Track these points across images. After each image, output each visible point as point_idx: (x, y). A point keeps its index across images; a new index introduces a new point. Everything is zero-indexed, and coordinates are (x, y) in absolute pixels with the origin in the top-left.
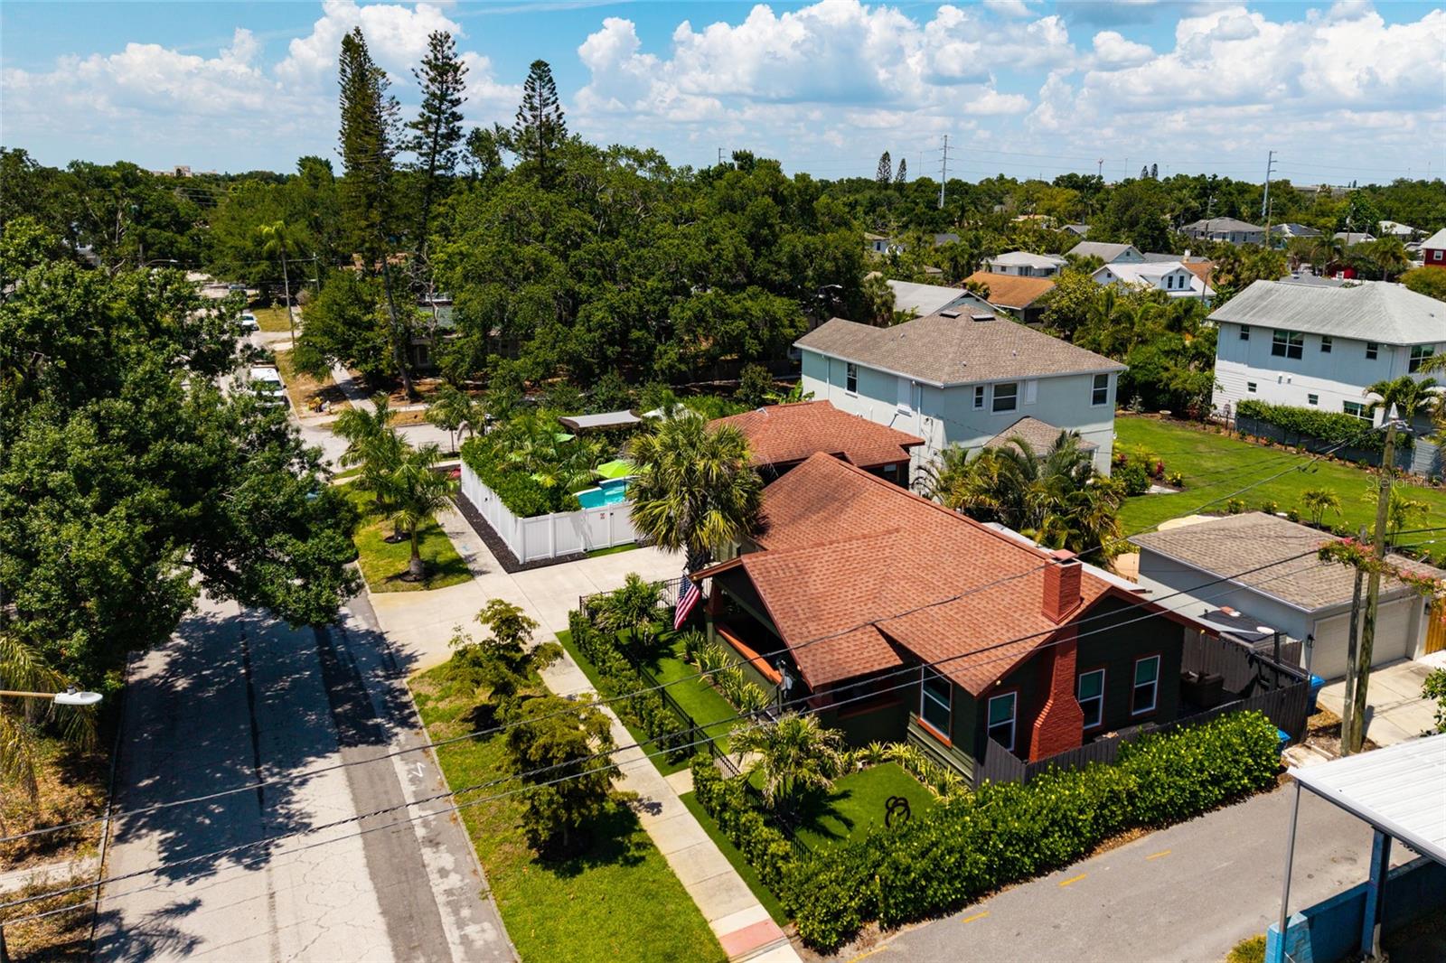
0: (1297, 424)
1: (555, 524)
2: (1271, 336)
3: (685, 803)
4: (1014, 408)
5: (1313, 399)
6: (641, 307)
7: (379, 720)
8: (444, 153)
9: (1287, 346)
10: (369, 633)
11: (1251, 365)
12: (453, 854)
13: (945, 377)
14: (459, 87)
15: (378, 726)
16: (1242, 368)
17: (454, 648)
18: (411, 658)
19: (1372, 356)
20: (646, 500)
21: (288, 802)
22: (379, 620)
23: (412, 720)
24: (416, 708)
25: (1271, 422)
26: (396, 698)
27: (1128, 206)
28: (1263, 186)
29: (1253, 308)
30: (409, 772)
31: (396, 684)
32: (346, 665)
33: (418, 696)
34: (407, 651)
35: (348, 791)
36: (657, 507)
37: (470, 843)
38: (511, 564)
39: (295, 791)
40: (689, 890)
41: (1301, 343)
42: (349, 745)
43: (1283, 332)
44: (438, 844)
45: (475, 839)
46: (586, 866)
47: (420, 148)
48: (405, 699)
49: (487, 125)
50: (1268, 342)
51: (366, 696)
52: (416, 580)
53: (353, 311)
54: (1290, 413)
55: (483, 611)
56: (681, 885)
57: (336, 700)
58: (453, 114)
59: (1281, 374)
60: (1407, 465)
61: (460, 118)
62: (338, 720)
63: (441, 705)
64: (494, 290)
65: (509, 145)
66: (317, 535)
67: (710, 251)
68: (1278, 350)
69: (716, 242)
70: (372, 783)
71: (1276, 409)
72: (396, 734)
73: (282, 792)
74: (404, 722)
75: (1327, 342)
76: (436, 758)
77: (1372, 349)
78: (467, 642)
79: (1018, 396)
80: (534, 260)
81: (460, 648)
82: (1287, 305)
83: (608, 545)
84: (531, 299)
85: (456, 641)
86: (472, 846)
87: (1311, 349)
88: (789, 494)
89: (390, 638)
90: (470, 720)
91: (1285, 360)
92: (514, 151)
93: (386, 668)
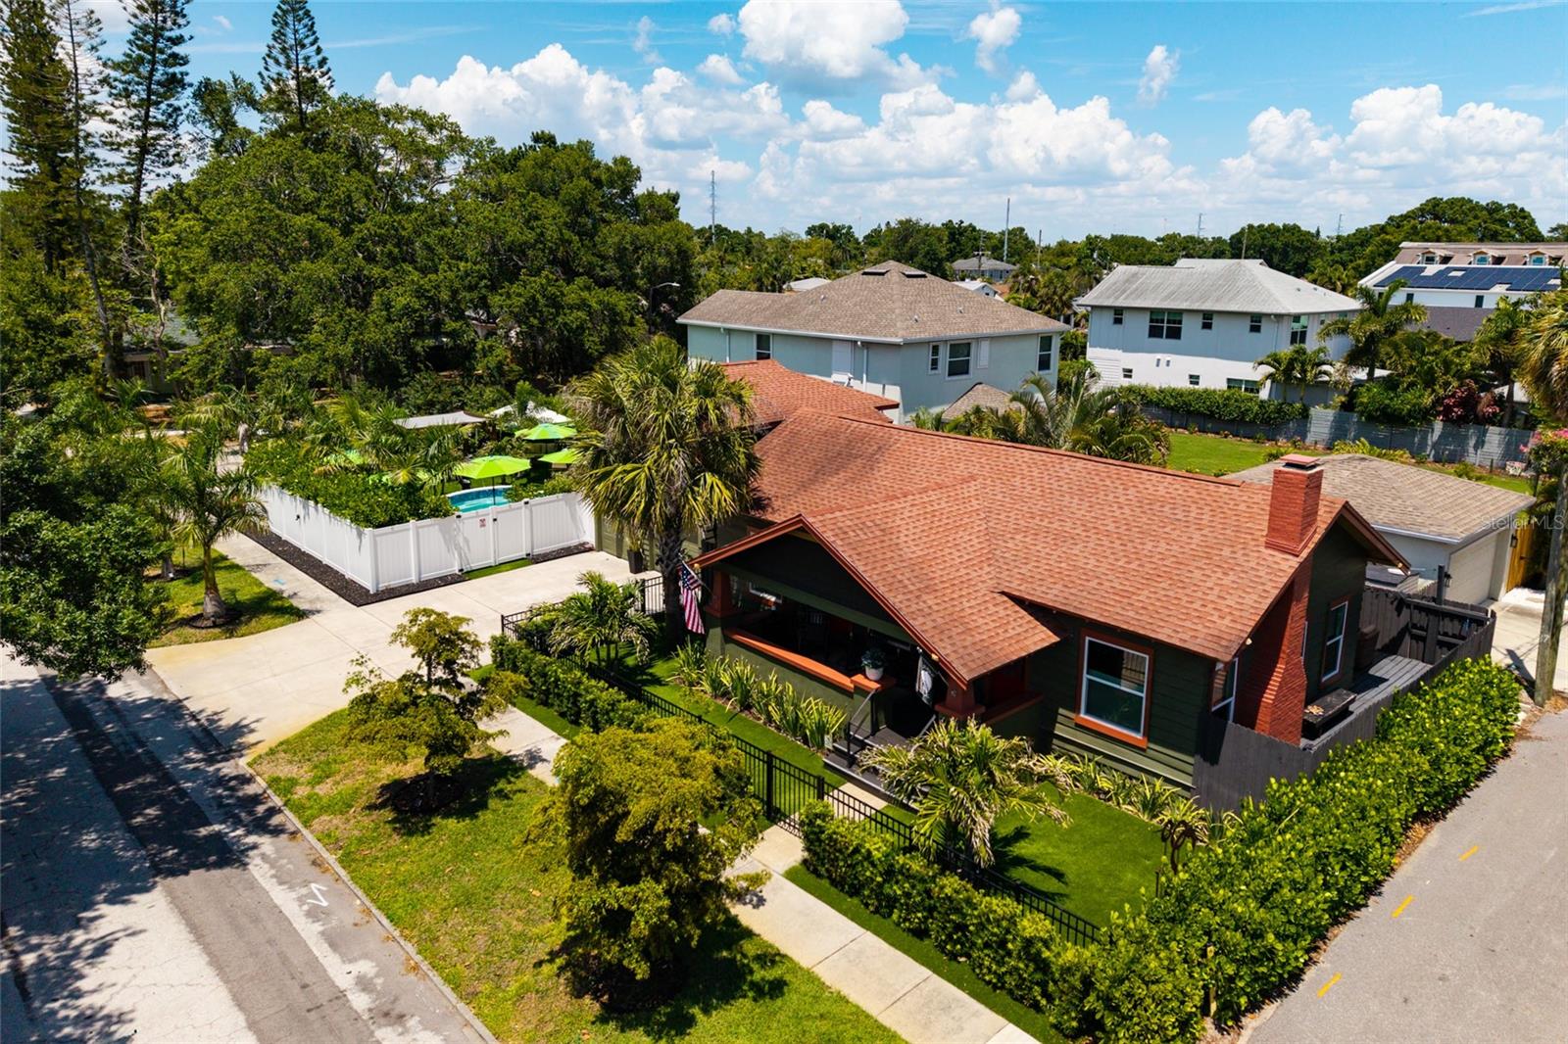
0: (1187, 404)
1: (418, 534)
2: (1147, 317)
3: (793, 881)
4: (967, 372)
5: (1194, 379)
6: (454, 293)
7: (217, 827)
8: (163, 106)
9: (1165, 326)
10: (152, 703)
11: (1125, 350)
12: (437, 1031)
13: (901, 333)
14: (181, 21)
15: (219, 835)
16: (1118, 353)
17: (355, 692)
18: (238, 730)
19: (1255, 329)
20: (607, 463)
21: (77, 995)
22: (169, 684)
23: (275, 820)
24: (277, 801)
25: (1157, 405)
26: (233, 789)
27: (905, 239)
28: (1003, 233)
29: (1124, 291)
30: (301, 900)
31: (228, 769)
32: (131, 751)
33: (274, 782)
34: (227, 721)
35: (196, 949)
36: (629, 472)
37: (461, 1005)
38: (357, 595)
39: (87, 970)
40: (886, 1020)
41: (1180, 322)
42: (173, 873)
43: (1161, 311)
44: (401, 1017)
45: (470, 997)
46: (696, 1011)
47: (128, 96)
48: (251, 789)
49: (221, 75)
50: (1145, 323)
51: (182, 793)
52: (215, 625)
53: (41, 310)
54: (1177, 394)
55: (402, 627)
56: (868, 1016)
57: (127, 806)
58: (175, 56)
59: (1159, 356)
60: (1304, 437)
61: (185, 61)
62: (141, 837)
63: (322, 790)
64: (258, 269)
65: (252, 103)
66: (95, 517)
67: (532, 229)
68: (1155, 332)
69: (537, 218)
70: (238, 929)
71: (1162, 391)
72: (255, 847)
73: (62, 977)
74: (261, 826)
75: (1208, 318)
76: (343, 873)
77: (1256, 321)
78: (375, 681)
79: (972, 358)
80: (310, 231)
81: (367, 690)
82: (1158, 286)
83: (491, 562)
84: (309, 279)
85: (357, 680)
86: (468, 1012)
87: (1190, 327)
88: (781, 459)
89: (193, 706)
90: (383, 806)
91: (1164, 342)
92: (260, 111)
93: (201, 747)
